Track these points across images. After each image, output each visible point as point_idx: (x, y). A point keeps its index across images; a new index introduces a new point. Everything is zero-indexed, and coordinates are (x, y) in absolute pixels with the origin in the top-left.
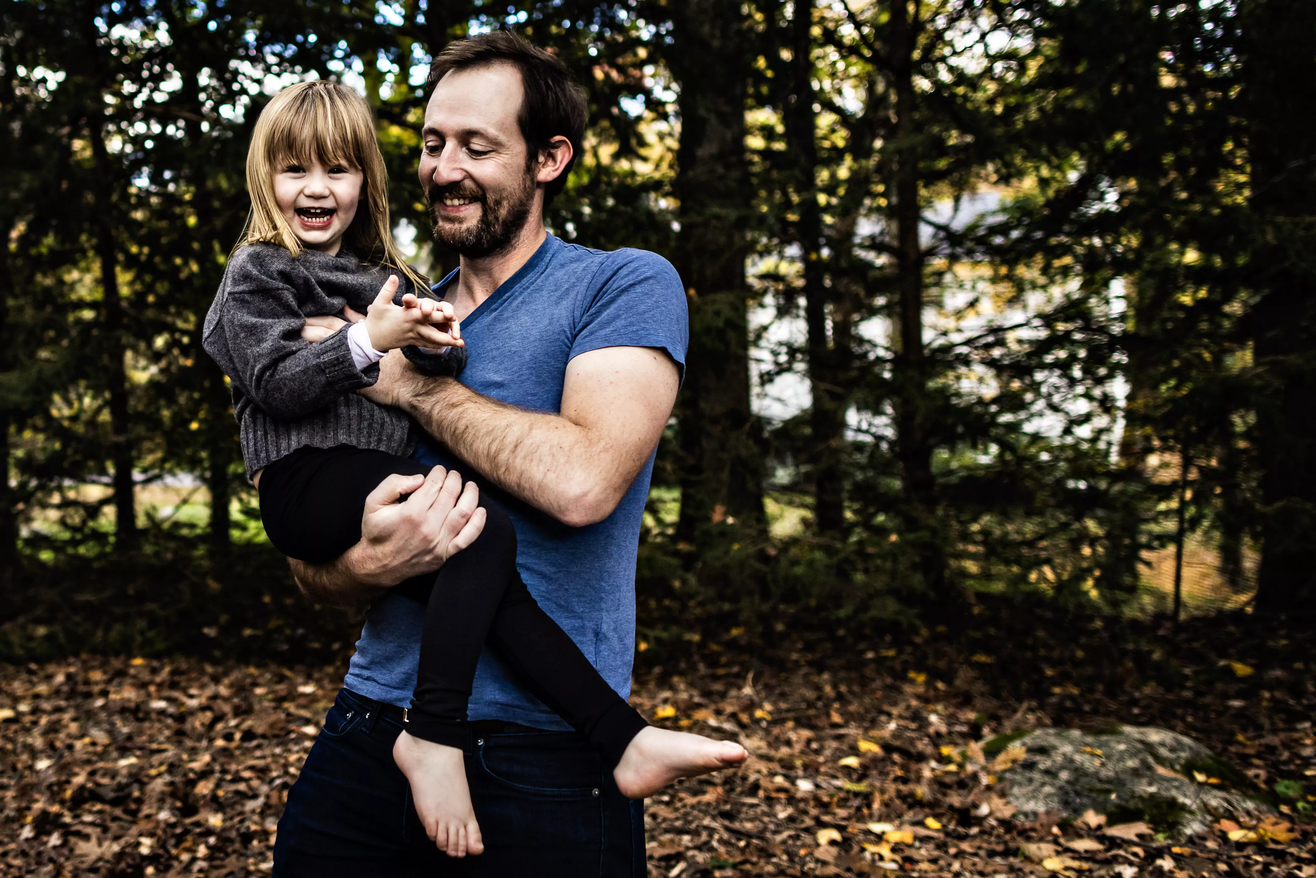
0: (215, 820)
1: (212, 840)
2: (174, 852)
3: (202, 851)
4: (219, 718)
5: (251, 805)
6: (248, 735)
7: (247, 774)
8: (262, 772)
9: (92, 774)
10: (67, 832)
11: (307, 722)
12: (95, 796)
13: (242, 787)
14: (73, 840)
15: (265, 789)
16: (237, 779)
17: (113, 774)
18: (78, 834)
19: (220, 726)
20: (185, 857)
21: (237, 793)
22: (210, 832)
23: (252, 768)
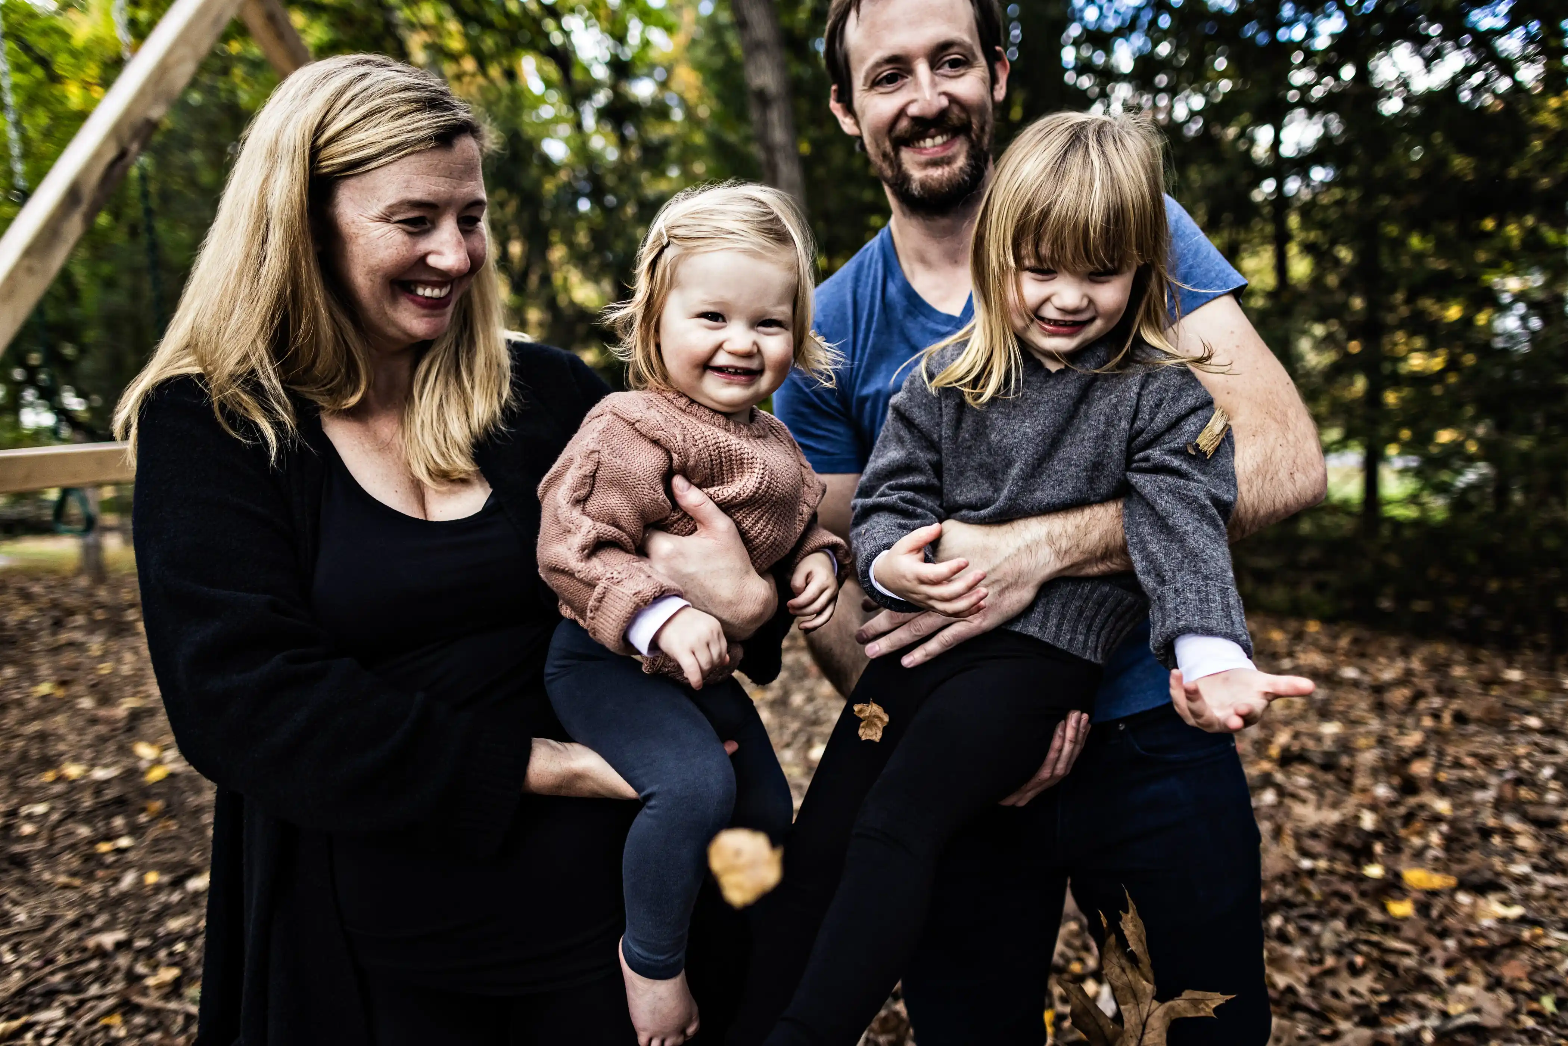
0: (1442, 806)
1: (1444, 828)
2: (1402, 832)
3: (1434, 838)
4: (1419, 695)
5: (1479, 796)
6: (1460, 718)
7: (1469, 761)
8: (1487, 761)
9: (1296, 736)
10: (1281, 792)
11: (1528, 713)
12: (1302, 758)
13: (1467, 774)
14: (1288, 801)
15: (1493, 780)
16: (1457, 764)
17: (1319, 738)
18: (1294, 796)
19: (1422, 705)
20: (1417, 841)
21: (1462, 781)
22: (1437, 819)
23: (1475, 755)
